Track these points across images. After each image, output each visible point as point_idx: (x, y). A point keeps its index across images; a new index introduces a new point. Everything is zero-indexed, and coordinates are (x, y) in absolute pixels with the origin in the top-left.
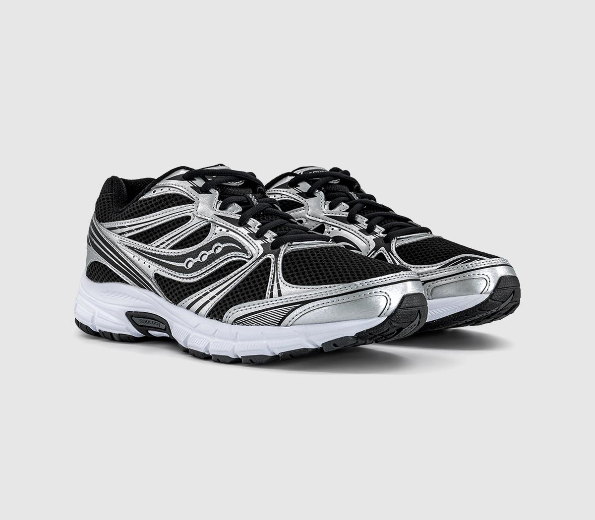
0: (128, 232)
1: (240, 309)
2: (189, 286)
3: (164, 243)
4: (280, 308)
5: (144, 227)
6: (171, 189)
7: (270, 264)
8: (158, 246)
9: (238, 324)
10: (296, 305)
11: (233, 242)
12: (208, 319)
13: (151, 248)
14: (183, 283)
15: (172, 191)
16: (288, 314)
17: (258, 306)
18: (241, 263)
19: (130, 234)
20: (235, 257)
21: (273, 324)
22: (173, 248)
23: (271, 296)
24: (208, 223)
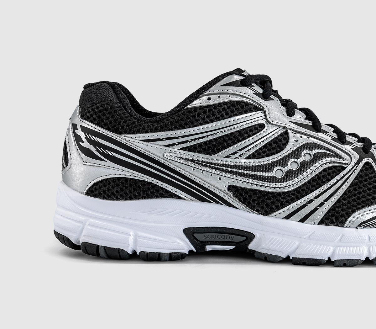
0: (181, 143)
1: (365, 213)
2: (283, 196)
3: (235, 153)
6: (232, 96)
7: (372, 167)
8: (227, 157)
9: (364, 228)
12: (323, 227)
13: (219, 158)
14: (274, 193)
15: (234, 98)
18: (340, 169)
19: (184, 145)
22: (249, 158)
24: (285, 130)
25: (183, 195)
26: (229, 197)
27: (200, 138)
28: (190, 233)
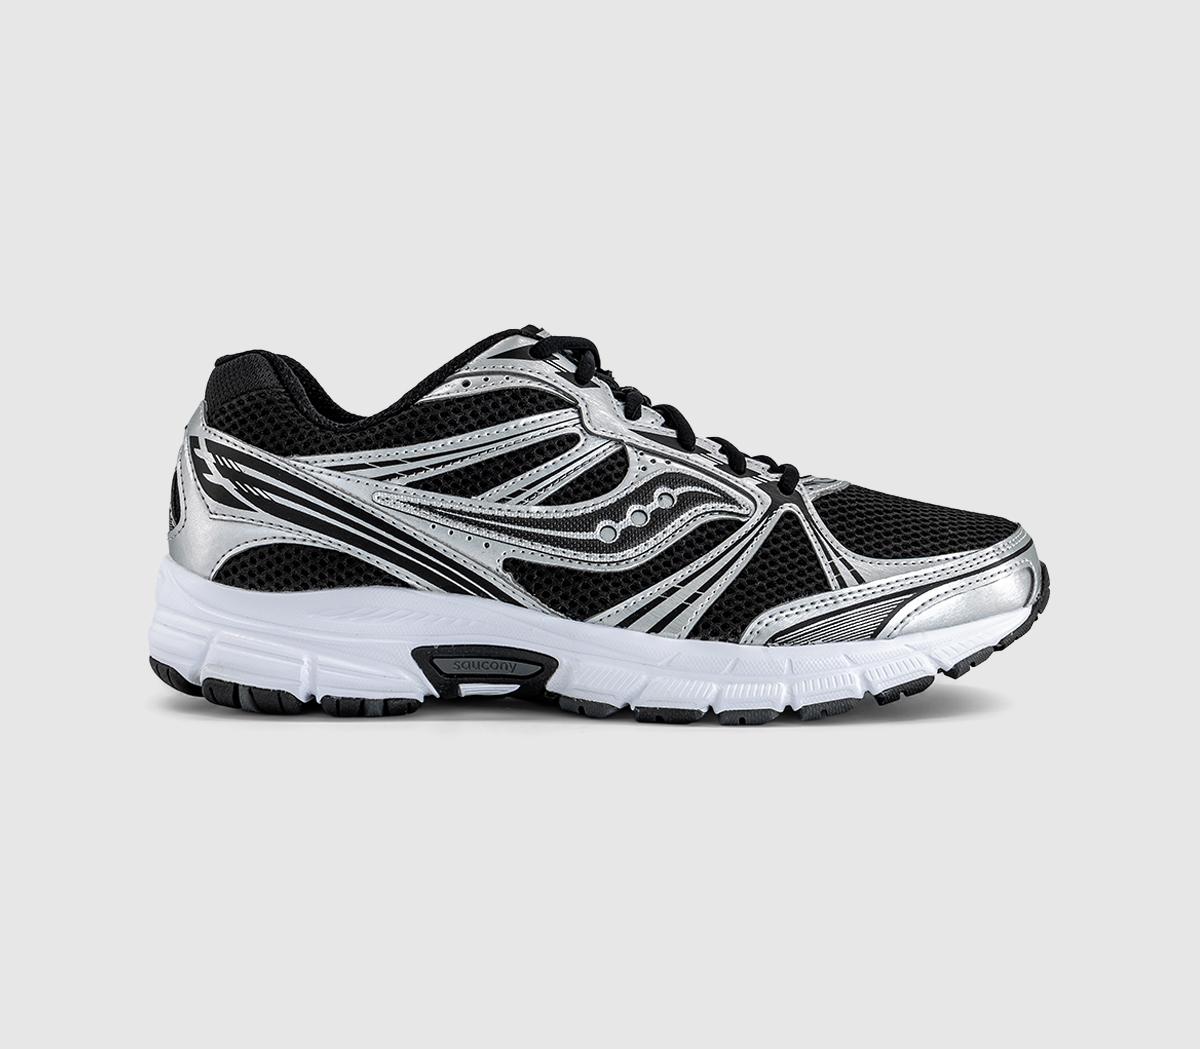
0: (408, 473)
1: (783, 615)
2: (616, 579)
3: (519, 493)
4: (873, 605)
5: (457, 460)
6: (512, 378)
7: (797, 522)
8: (503, 501)
9: (780, 644)
10: (904, 597)
11: (694, 485)
12: (696, 643)
13: (484, 503)
14: (598, 574)
15: (516, 383)
16: (891, 616)
17: (823, 604)
18: (731, 526)
19: (415, 478)
20: (711, 513)
21: (861, 637)
22: (546, 502)
23: (843, 585)
24: (620, 447)
25: (412, 578)
26: (507, 584)
27: (448, 463)
28: (425, 657)
